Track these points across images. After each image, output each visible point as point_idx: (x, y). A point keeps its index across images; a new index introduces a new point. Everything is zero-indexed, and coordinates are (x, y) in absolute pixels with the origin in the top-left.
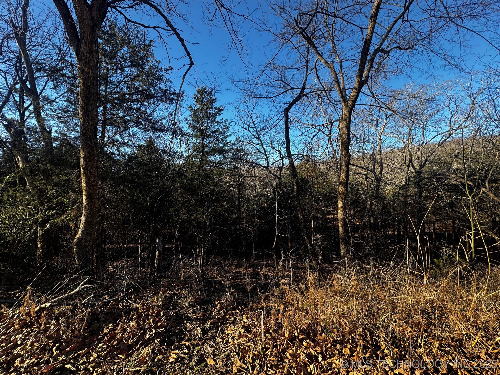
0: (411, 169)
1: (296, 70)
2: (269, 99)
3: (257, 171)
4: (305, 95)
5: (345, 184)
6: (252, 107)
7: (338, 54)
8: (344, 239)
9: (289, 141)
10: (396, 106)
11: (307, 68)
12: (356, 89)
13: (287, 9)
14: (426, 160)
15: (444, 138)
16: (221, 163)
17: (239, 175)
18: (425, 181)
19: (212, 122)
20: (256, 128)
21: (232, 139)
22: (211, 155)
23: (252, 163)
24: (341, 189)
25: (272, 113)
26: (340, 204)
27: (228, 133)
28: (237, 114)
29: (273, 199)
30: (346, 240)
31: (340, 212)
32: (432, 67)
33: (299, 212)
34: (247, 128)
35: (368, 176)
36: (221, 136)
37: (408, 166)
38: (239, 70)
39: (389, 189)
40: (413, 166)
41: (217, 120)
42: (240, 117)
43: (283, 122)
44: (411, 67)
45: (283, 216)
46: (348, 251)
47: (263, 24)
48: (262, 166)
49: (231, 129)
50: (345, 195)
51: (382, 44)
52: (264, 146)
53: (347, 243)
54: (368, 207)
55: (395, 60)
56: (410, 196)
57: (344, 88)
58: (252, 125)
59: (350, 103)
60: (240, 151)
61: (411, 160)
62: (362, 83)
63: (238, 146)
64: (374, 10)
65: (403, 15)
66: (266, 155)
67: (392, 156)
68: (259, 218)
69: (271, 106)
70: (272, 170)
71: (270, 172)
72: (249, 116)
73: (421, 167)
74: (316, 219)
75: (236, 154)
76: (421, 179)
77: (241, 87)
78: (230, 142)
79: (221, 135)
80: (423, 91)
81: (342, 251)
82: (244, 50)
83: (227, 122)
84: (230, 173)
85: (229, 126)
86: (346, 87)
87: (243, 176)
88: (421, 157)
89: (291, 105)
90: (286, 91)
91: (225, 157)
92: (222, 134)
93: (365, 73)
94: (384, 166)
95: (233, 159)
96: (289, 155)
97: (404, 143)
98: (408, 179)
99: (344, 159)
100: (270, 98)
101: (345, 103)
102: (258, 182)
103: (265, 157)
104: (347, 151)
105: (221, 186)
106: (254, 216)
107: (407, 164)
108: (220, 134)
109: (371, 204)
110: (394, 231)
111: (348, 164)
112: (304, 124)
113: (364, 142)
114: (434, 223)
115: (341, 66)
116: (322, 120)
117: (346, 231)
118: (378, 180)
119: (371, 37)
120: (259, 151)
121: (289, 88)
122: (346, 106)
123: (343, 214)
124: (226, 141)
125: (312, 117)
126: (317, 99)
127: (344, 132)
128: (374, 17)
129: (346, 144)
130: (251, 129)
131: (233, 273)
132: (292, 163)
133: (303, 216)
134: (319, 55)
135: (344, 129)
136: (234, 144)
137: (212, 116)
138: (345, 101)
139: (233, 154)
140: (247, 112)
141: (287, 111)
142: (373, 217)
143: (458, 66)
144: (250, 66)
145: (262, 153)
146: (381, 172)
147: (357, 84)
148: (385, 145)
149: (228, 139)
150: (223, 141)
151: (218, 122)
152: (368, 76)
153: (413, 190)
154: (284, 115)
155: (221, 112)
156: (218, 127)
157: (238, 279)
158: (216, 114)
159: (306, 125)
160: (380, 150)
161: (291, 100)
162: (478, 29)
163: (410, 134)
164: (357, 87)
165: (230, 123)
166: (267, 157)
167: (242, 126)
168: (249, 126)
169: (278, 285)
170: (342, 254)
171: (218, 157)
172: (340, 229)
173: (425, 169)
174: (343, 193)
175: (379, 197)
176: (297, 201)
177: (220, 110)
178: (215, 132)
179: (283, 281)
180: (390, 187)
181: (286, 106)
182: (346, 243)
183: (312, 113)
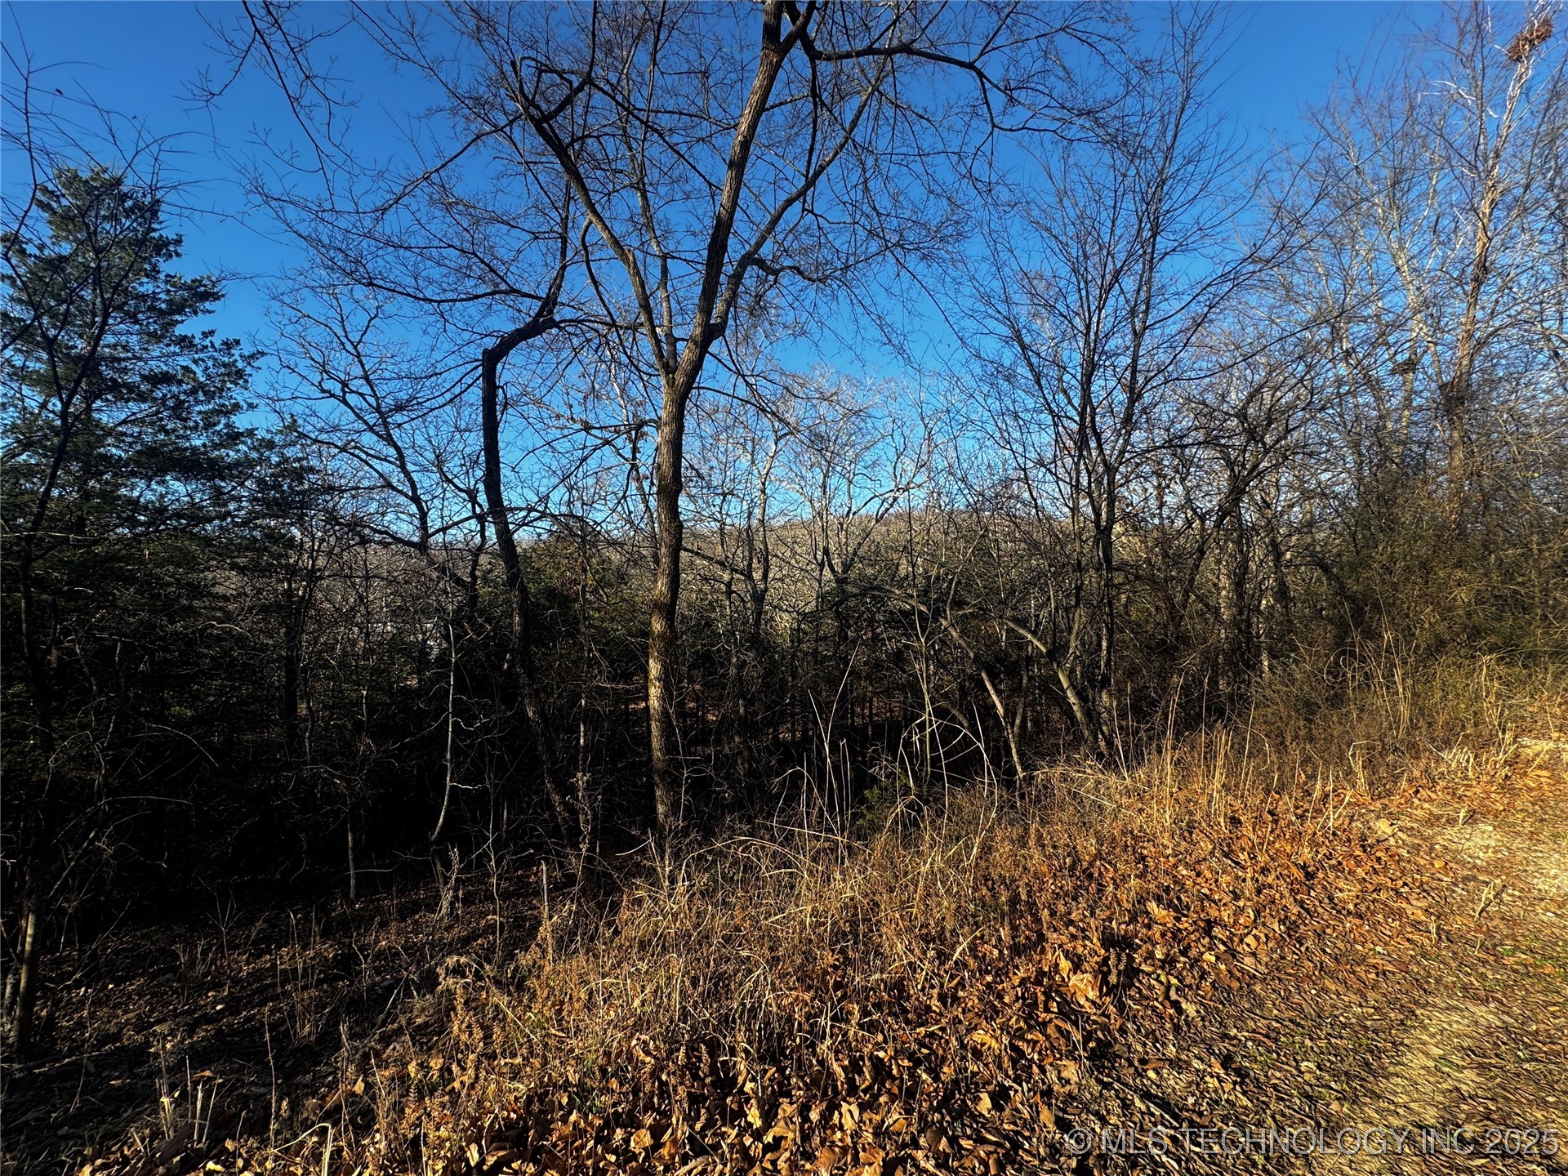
0: (827, 572)
1: (529, 237)
2: (427, 306)
3: (376, 557)
4: (556, 325)
5: (668, 609)
6: (361, 319)
7: (658, 233)
8: (665, 774)
9: (498, 462)
10: (796, 411)
11: (564, 241)
12: (696, 343)
13: (502, 31)
14: (855, 553)
15: (886, 505)
16: (195, 515)
17: (293, 571)
18: (852, 603)
19: (155, 337)
20: (377, 399)
21: (260, 421)
22: (133, 474)
23: (355, 525)
24: (657, 626)
25: (437, 355)
26: (654, 668)
27: (238, 395)
28: (290, 329)
29: (443, 659)
30: (671, 774)
31: (654, 691)
32: (859, 338)
33: (527, 701)
34: (338, 392)
35: (734, 588)
36: (198, 402)
37: (822, 565)
38: (287, 157)
39: (784, 621)
40: (831, 566)
41: (179, 330)
42: (306, 345)
43: (475, 395)
44: (821, 324)
45: (476, 717)
46: (674, 806)
47: (404, 37)
48: (398, 540)
49: (259, 381)
50: (670, 640)
51: (759, 245)
52: (410, 467)
53: (673, 784)
54: (733, 671)
55: (790, 299)
56: (825, 638)
57: (669, 335)
58: (358, 384)
59: (680, 378)
60: (299, 475)
61: (826, 552)
62: (711, 332)
63: (290, 452)
64: (738, 149)
65: (802, 193)
66: (416, 499)
67: (788, 535)
68: (381, 732)
69: (432, 330)
70: (441, 557)
71: (431, 563)
72: (349, 347)
73: (847, 567)
74: (592, 719)
75: (277, 487)
76: (845, 596)
77: (303, 229)
78: (251, 433)
79: (201, 397)
80: (847, 391)
81: (661, 809)
82: (311, 88)
83: (236, 352)
84: (242, 561)
85: (249, 370)
86: (676, 333)
87: (313, 576)
88: (846, 544)
89: (507, 344)
90: (492, 294)
91: (218, 492)
92: (210, 396)
93: (719, 306)
94: (773, 561)
95: (265, 502)
96: (498, 509)
97: (813, 507)
98: (821, 597)
99: (665, 535)
100: (431, 301)
101: (667, 374)
102: (377, 595)
103: (413, 508)
104: (673, 511)
105: (190, 611)
106: (358, 727)
107: (819, 557)
108: (194, 392)
109: (742, 665)
110: (793, 732)
111: (676, 548)
112: (558, 417)
113: (724, 495)
114: (871, 702)
115: (665, 271)
116: (613, 412)
117: (670, 748)
118: (759, 598)
119: (732, 214)
120: (389, 485)
121: (503, 287)
122: (671, 383)
123: (663, 699)
124: (227, 425)
125: (585, 398)
126: (594, 347)
127: (665, 458)
128: (738, 166)
129: (670, 490)
130: (352, 399)
131: (236, 981)
132: (505, 536)
133: (541, 713)
134: (595, 212)
135: (664, 450)
136: (270, 445)
137: (152, 308)
138: (669, 369)
139: (261, 482)
140: (340, 333)
141: (492, 359)
142: (744, 698)
143: (901, 350)
144: (340, 158)
145: (401, 492)
146: (765, 576)
147: (698, 331)
148: (774, 507)
149: (241, 422)
150: (209, 426)
151: (186, 342)
152: (724, 318)
153: (829, 625)
154: (480, 370)
155: (207, 305)
156: (184, 361)
157: (263, 1003)
158: (177, 308)
159: (562, 421)
160: (762, 521)
161: (509, 328)
162: (929, 282)
163: (824, 486)
164: (699, 339)
165: (252, 356)
166: (420, 508)
167: (316, 378)
168: (344, 384)
169: (429, 982)
170: (661, 818)
171: (179, 490)
172: (656, 744)
173: (852, 575)
174: (662, 636)
175: (759, 642)
176: (523, 666)
177: (200, 294)
178: (166, 378)
179: (451, 961)
180: (786, 616)
181: (490, 343)
182: (671, 784)
183: (584, 385)
